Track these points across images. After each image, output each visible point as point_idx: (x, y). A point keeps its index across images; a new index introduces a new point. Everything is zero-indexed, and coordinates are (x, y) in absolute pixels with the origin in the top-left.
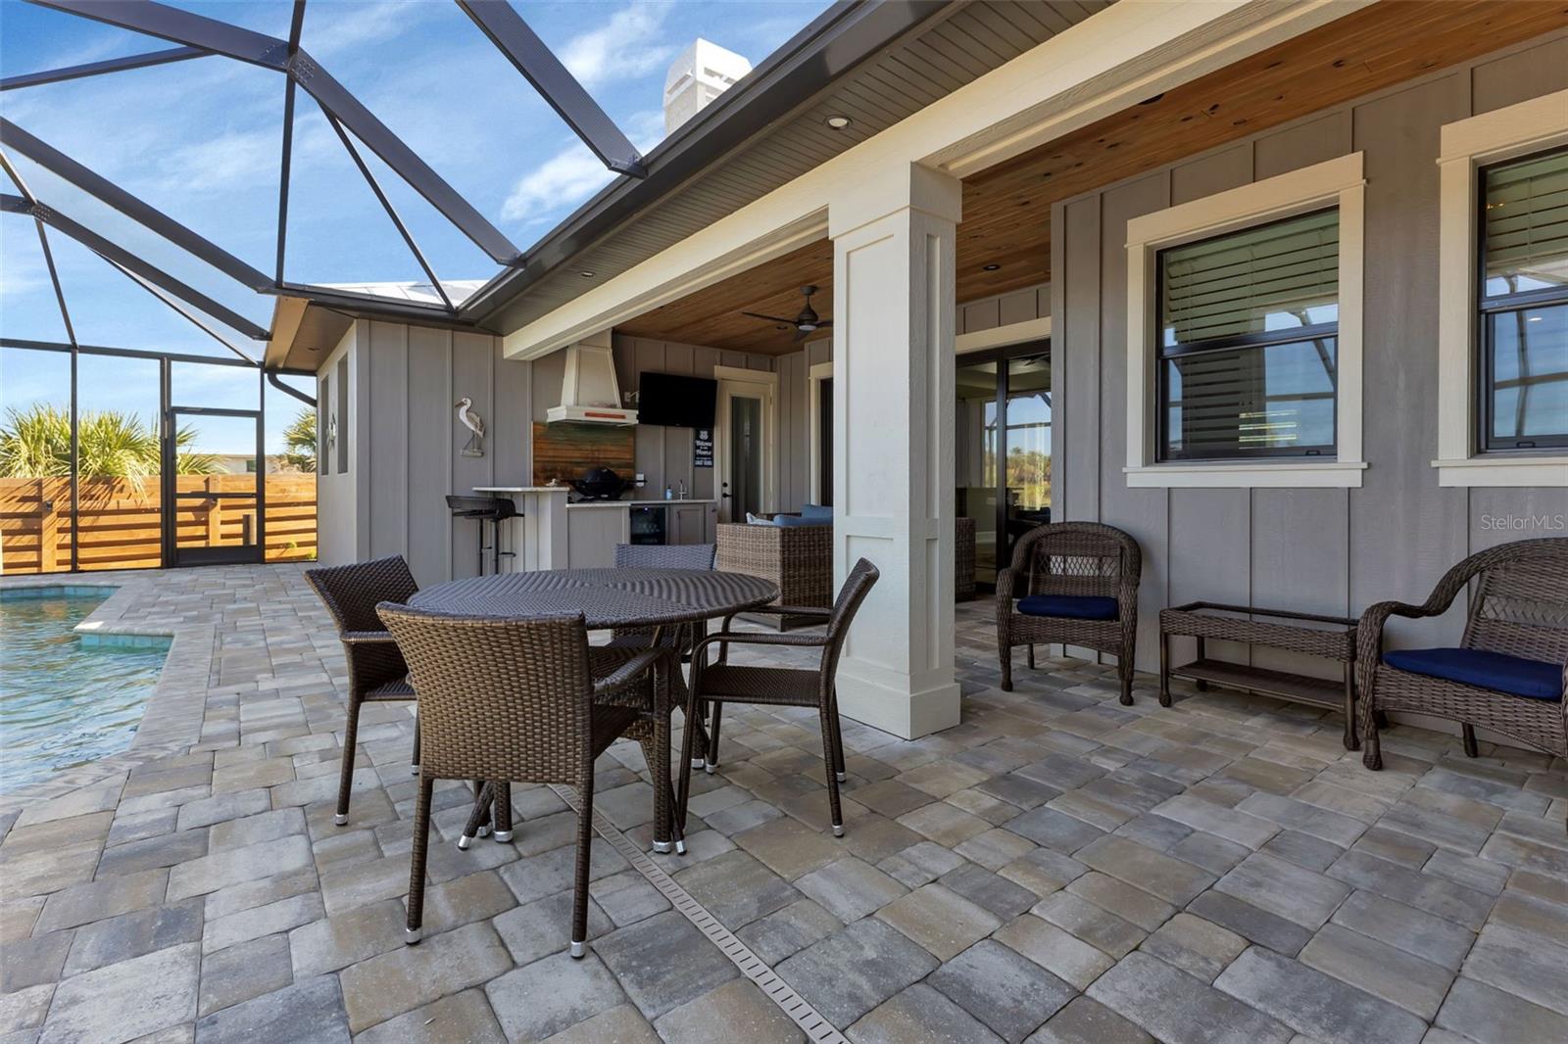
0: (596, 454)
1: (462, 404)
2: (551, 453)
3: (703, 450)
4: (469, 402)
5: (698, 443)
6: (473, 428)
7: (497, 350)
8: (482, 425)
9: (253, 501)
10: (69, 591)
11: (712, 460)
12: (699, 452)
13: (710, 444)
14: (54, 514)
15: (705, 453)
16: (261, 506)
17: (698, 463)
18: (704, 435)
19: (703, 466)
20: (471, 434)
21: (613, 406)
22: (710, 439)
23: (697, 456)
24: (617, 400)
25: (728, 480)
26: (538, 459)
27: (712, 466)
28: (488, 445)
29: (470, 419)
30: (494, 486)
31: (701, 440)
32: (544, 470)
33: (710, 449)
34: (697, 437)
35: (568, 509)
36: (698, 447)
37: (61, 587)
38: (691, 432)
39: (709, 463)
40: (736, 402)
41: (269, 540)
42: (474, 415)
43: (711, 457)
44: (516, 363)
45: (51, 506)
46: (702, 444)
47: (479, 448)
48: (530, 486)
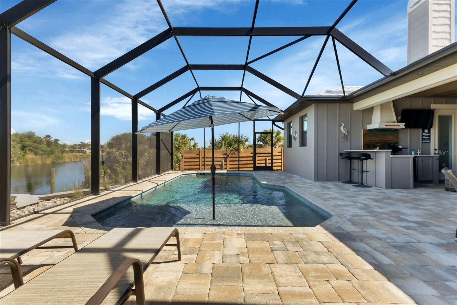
0: (384, 139)
1: (342, 125)
2: (369, 140)
3: (426, 137)
4: (344, 125)
5: (424, 134)
6: (344, 132)
7: (352, 107)
8: (347, 132)
9: (270, 155)
10: (241, 174)
11: (430, 140)
12: (424, 137)
13: (429, 134)
14: (229, 158)
15: (427, 138)
16: (272, 156)
17: (424, 141)
18: (426, 131)
19: (426, 142)
20: (344, 134)
21: (395, 122)
22: (429, 132)
23: (423, 139)
24: (395, 120)
25: (437, 148)
26: (365, 141)
27: (430, 143)
28: (349, 137)
29: (344, 130)
30: (351, 150)
31: (425, 133)
32: (367, 145)
33: (429, 136)
34: (423, 132)
35: (391, 157)
36: (424, 136)
37: (239, 173)
38: (421, 130)
39: (429, 141)
40: (440, 117)
41: (274, 165)
42: (345, 128)
43: (429, 139)
44: (358, 111)
45: (229, 156)
46: (426, 134)
47: (346, 138)
48: (362, 150)
